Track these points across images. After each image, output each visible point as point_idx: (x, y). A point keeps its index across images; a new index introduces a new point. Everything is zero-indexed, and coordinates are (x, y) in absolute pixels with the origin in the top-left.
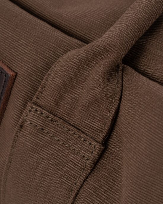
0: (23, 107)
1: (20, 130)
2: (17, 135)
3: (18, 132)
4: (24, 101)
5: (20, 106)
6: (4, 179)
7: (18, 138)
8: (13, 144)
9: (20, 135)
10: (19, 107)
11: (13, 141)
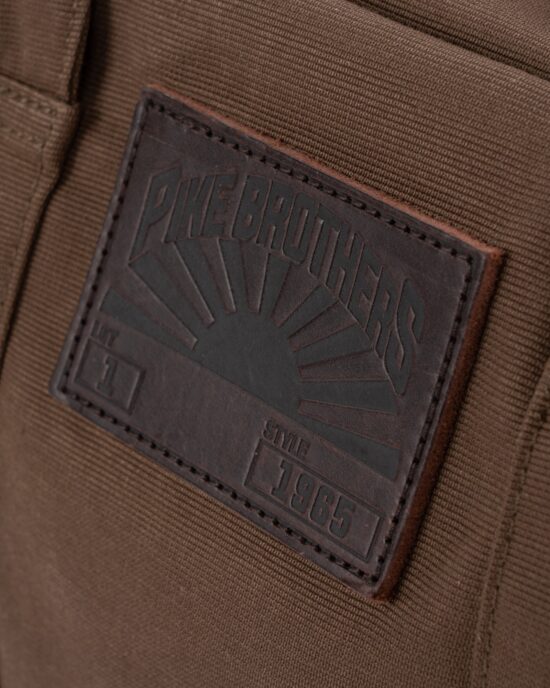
0: (537, 356)
1: (540, 428)
2: (531, 443)
3: (532, 434)
4: (540, 336)
5: (530, 352)
6: (486, 602)
7: (535, 453)
8: (516, 478)
9: (542, 444)
10: (527, 354)
11: (518, 468)
